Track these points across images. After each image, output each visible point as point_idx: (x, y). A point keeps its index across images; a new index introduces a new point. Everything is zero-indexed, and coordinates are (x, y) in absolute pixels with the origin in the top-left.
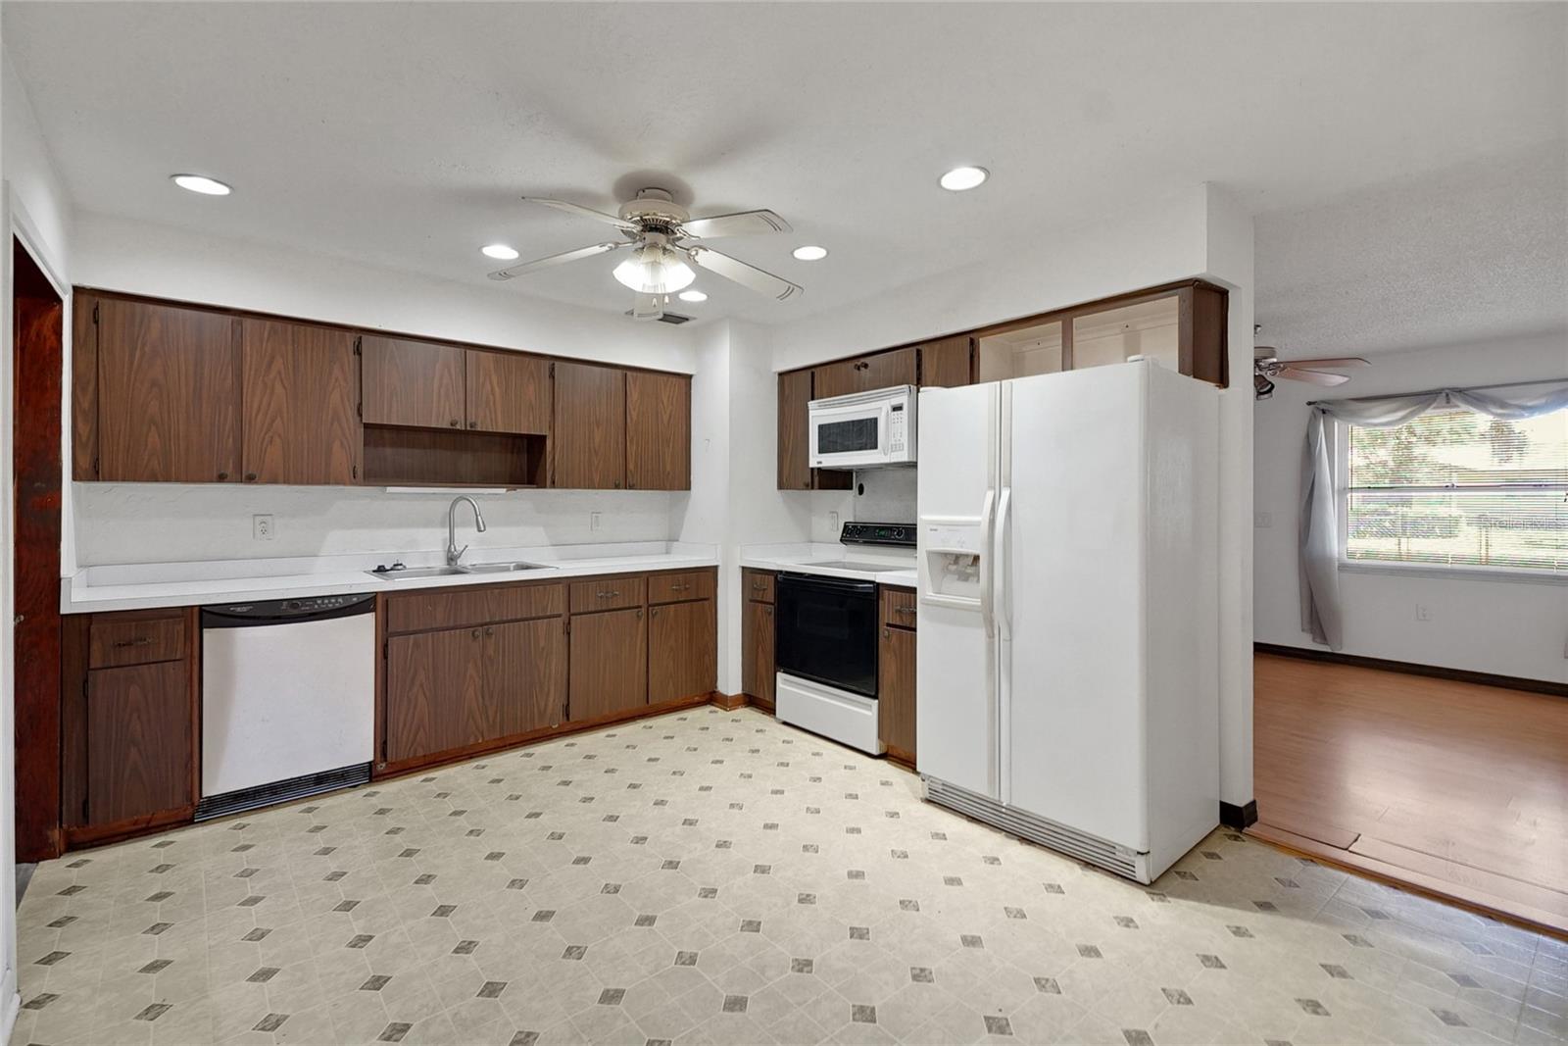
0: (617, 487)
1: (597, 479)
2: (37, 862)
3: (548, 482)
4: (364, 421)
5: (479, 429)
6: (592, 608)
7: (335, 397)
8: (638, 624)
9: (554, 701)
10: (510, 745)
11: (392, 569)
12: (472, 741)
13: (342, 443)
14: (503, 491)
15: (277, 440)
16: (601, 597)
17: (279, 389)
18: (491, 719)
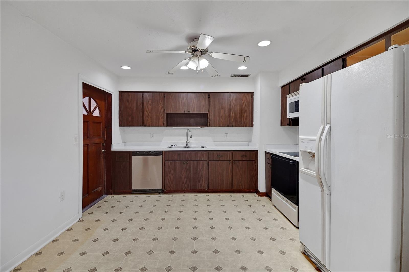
0: (228, 126)
1: (222, 124)
2: (108, 195)
3: (208, 125)
4: (166, 112)
5: (190, 113)
6: (215, 159)
7: (160, 107)
8: (229, 165)
9: (204, 182)
10: (194, 192)
11: (174, 146)
12: (183, 189)
13: (161, 117)
14: (199, 128)
15: (150, 117)
16: (218, 157)
17: (150, 107)
18: (188, 184)
